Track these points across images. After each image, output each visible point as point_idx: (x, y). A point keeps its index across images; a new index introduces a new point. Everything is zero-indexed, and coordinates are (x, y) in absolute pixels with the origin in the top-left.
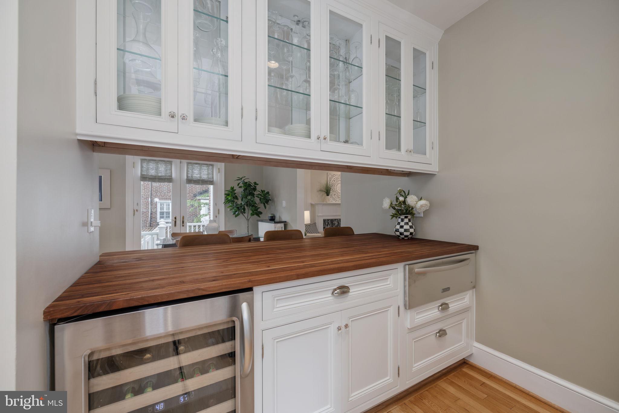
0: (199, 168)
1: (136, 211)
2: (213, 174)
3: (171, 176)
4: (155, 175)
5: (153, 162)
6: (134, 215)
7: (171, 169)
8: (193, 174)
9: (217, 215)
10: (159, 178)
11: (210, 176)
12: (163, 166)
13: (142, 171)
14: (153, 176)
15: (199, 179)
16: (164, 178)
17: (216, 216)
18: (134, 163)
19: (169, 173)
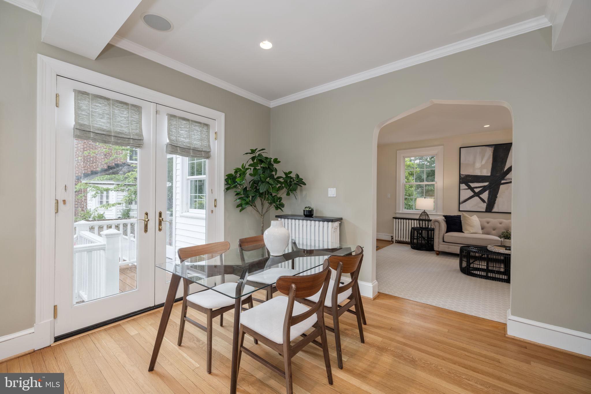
0: (188, 126)
1: (61, 204)
2: (209, 141)
3: (141, 135)
4: (107, 129)
5: (101, 101)
6: (57, 211)
7: (139, 122)
8: (179, 137)
9: (214, 208)
10: (118, 135)
11: (205, 143)
12: (125, 113)
13: (77, 115)
14: (104, 131)
15: (189, 147)
16: (128, 137)
17: (212, 211)
18: (57, 96)
19: (136, 129)
